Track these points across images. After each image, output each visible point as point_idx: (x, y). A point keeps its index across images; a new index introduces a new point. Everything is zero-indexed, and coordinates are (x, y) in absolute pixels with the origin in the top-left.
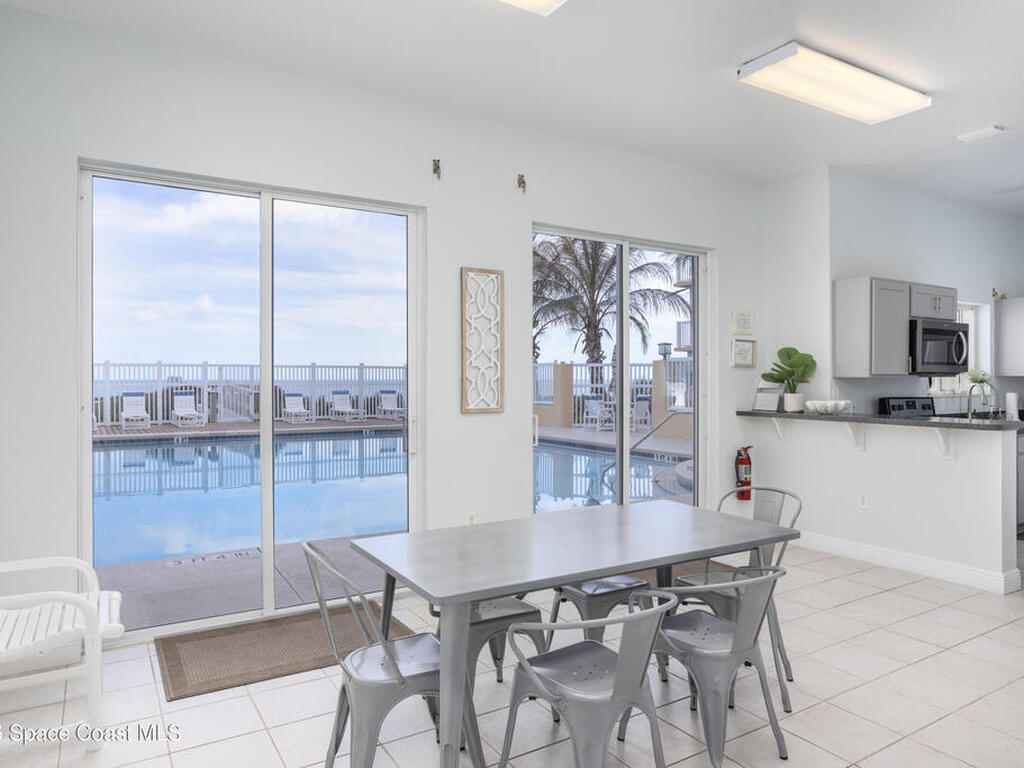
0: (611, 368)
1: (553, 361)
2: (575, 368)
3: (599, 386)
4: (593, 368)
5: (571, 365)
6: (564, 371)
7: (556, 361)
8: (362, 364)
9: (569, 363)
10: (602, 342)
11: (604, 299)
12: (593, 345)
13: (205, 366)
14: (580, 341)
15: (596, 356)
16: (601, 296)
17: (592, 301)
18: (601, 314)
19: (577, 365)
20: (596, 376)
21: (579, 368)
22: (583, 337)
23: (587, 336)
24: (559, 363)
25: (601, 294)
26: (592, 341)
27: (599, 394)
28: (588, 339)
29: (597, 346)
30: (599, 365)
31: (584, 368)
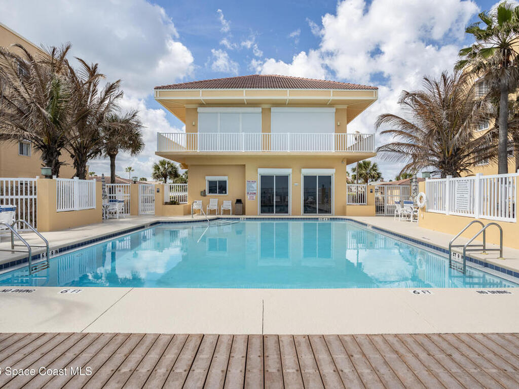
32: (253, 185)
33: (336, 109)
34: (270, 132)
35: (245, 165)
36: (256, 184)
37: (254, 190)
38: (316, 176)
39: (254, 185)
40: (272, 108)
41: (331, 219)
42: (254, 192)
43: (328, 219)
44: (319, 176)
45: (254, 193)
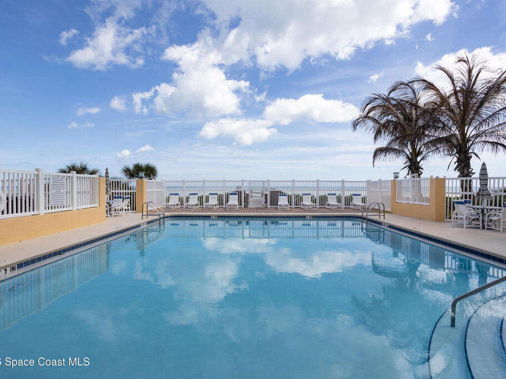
0: (478, 181)
1: (430, 177)
2: (447, 181)
3: (468, 193)
4: (463, 181)
5: (444, 180)
6: (439, 183)
7: (432, 176)
8: (318, 180)
9: (443, 177)
10: (471, 162)
11: (474, 133)
12: (463, 165)
13: (243, 181)
14: (453, 163)
15: (466, 172)
16: (470, 131)
17: (463, 134)
18: (471, 142)
19: (449, 179)
20: (466, 186)
21: (451, 181)
22: (455, 159)
23: (458, 159)
24: (434, 177)
25: (471, 129)
26: (462, 162)
27: (467, 199)
28: (459, 161)
29: (468, 165)
30: (468, 179)
31: (454, 181)
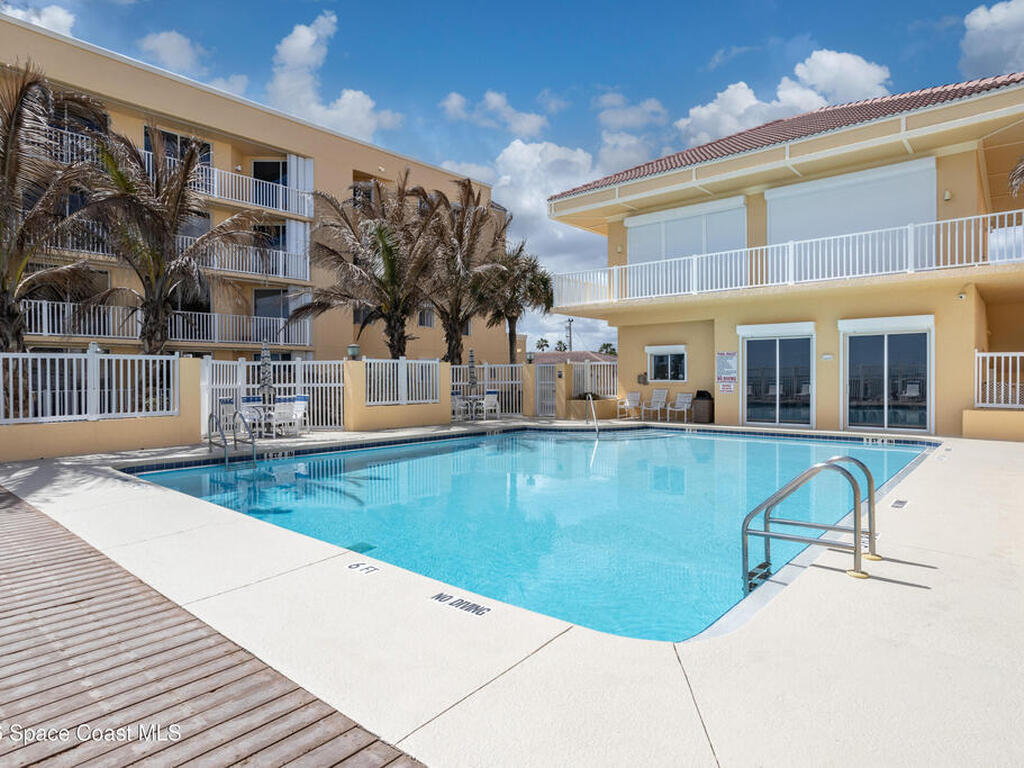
32: (729, 361)
33: (938, 160)
34: (766, 244)
35: (713, 321)
36: (735, 358)
37: (732, 372)
38: (883, 336)
39: (732, 362)
40: (767, 192)
41: (897, 441)
42: (732, 376)
43: (891, 441)
44: (889, 336)
45: (732, 378)
